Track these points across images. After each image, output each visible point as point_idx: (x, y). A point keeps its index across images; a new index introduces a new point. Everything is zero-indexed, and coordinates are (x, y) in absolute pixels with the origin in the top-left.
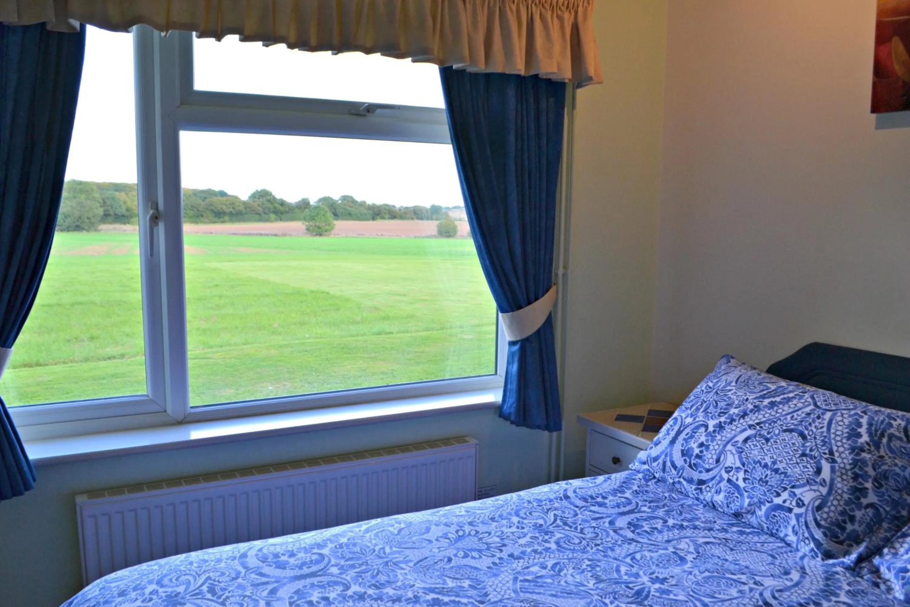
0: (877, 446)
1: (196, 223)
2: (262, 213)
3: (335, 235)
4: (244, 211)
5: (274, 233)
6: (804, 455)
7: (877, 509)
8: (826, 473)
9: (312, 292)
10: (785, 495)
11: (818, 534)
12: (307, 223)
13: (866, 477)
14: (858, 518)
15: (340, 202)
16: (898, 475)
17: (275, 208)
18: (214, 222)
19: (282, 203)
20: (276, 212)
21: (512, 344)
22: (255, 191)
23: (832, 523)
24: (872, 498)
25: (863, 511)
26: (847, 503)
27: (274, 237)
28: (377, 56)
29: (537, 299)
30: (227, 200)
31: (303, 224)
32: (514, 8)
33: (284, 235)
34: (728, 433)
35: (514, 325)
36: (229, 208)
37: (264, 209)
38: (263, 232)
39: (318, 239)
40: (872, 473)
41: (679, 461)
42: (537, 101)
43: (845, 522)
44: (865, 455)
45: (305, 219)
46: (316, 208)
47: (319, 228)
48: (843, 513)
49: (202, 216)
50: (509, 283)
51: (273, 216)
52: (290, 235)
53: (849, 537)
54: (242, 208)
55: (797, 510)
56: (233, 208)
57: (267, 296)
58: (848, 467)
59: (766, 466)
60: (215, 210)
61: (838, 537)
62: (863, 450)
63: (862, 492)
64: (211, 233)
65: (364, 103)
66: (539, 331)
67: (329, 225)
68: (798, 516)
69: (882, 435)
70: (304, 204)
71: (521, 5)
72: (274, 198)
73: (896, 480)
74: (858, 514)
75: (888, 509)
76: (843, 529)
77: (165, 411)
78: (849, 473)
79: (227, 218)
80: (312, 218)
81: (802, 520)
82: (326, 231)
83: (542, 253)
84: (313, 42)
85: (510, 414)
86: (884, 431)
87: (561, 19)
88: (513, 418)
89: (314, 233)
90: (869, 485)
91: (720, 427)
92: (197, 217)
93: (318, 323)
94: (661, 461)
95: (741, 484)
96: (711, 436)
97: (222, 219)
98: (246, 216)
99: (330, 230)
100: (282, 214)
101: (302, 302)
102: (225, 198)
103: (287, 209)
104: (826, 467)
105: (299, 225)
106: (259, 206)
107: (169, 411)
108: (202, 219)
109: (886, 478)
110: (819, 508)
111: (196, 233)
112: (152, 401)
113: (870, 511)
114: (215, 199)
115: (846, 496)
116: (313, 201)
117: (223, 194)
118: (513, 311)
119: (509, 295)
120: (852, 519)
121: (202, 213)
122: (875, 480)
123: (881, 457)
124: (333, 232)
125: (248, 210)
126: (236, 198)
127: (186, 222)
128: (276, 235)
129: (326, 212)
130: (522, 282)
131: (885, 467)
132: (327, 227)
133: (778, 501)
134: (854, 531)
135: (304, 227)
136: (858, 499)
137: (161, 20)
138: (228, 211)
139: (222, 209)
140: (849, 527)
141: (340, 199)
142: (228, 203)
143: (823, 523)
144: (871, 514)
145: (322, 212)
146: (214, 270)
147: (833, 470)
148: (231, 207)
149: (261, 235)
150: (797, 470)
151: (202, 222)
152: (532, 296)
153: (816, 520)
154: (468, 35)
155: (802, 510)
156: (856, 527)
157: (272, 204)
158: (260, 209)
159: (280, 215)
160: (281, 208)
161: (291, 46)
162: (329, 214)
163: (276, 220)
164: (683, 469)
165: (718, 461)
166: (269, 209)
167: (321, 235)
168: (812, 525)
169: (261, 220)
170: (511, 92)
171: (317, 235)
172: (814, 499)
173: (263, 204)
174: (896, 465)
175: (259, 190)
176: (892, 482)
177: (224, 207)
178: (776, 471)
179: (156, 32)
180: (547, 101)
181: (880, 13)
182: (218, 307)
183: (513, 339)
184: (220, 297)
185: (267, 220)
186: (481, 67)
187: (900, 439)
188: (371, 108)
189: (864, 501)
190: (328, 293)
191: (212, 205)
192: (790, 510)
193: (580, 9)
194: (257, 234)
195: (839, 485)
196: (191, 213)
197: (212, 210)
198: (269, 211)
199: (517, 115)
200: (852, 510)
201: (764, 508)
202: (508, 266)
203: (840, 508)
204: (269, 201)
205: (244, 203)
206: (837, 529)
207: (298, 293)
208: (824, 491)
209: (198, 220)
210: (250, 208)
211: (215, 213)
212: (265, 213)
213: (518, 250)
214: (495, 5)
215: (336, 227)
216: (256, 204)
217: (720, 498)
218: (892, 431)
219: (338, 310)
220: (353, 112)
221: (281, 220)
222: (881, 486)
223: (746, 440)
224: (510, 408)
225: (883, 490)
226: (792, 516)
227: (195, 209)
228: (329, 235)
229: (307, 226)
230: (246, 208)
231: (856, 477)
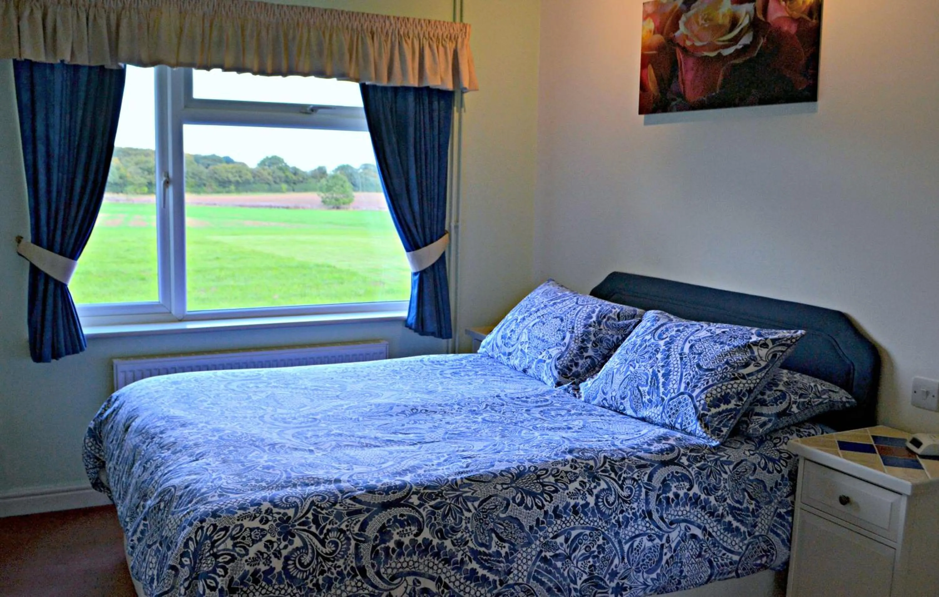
0: (600, 323)
1: (198, 192)
2: (272, 183)
3: (354, 208)
4: (252, 180)
5: (285, 205)
6: (559, 330)
7: (593, 360)
8: (567, 340)
9: (318, 266)
10: (544, 353)
11: (555, 373)
12: (322, 194)
13: (589, 340)
14: (580, 364)
15: (361, 171)
16: (609, 340)
17: (287, 177)
18: (218, 192)
19: (296, 172)
20: (287, 182)
21: (415, 274)
22: (265, 157)
23: (564, 367)
24: (590, 353)
25: (584, 360)
26: (575, 356)
27: (285, 211)
28: (312, 78)
29: (432, 242)
30: (232, 168)
31: (319, 195)
32: (410, 42)
33: (297, 207)
34: (526, 323)
35: (415, 261)
36: (235, 176)
37: (275, 178)
38: (273, 204)
39: (335, 213)
40: (593, 338)
41: (500, 343)
42: (431, 103)
43: (572, 366)
44: (591, 329)
45: (321, 190)
46: (333, 177)
47: (337, 200)
48: (572, 361)
49: (205, 185)
50: (410, 231)
51: (284, 186)
52: (303, 208)
53: (574, 375)
54: (250, 177)
55: (548, 361)
56: (240, 177)
57: (271, 268)
58: (580, 335)
59: (539, 339)
60: (220, 178)
61: (566, 374)
62: (590, 326)
63: (585, 349)
64: (215, 204)
65: (309, 105)
66: (433, 265)
67: (347, 197)
68: (548, 364)
69: (604, 317)
70: (321, 173)
71: (415, 40)
72: (286, 166)
73: (607, 343)
74: (581, 362)
75: (600, 359)
76: (570, 370)
77: (170, 313)
78: (580, 339)
79: (233, 187)
80: (329, 189)
81: (549, 366)
82: (344, 204)
83: (435, 210)
84: (269, 70)
85: (412, 324)
86: (606, 315)
87: (445, 47)
88: (413, 327)
89: (331, 206)
90: (589, 345)
91: (524, 319)
92: (199, 186)
93: (319, 295)
94: (491, 344)
95: (526, 351)
96: (518, 325)
97: (227, 189)
98: (254, 186)
99: (349, 203)
100: (294, 183)
101: (305, 275)
102: (231, 165)
103: (301, 179)
104: (568, 335)
105: (314, 196)
106: (269, 174)
107: (173, 312)
108: (204, 188)
109: (601, 342)
110: (559, 359)
111: (198, 204)
112: (162, 305)
113: (589, 361)
114: (220, 167)
115: (575, 352)
116: (330, 171)
117: (228, 160)
118: (413, 250)
119: (410, 239)
120: (577, 365)
121: (205, 182)
122: (594, 342)
123: (601, 330)
124: (351, 204)
125: (257, 178)
126: (244, 165)
127: (187, 191)
128: (287, 208)
129: (344, 182)
130: (420, 230)
131: (601, 335)
132: (346, 200)
133: (540, 357)
134: (577, 371)
135: (320, 199)
136: (582, 353)
137: (173, 61)
138: (233, 179)
139: (227, 178)
140: (574, 369)
141: (361, 168)
142: (234, 171)
143: (559, 367)
144: (589, 362)
145: (340, 183)
146: (217, 243)
147: (571, 337)
148: (237, 175)
149: (271, 207)
150: (553, 339)
151: (205, 192)
152: (428, 240)
153: (555, 366)
154: (375, 63)
155: (550, 361)
156: (579, 369)
157: (284, 172)
158: (270, 178)
159: (292, 185)
160: (294, 178)
161: (255, 73)
162: (348, 185)
163: (288, 190)
164: (501, 347)
165: (518, 339)
166: (280, 178)
167: (338, 208)
168: (553, 368)
169: (271, 190)
170: (411, 98)
171: (333, 208)
172: (557, 354)
173: (274, 173)
174: (608, 334)
175: (270, 156)
176: (605, 344)
177: (230, 176)
178: (543, 341)
179: (169, 69)
180: (439, 103)
181: (644, 48)
182: (219, 279)
183: (415, 271)
184: (221, 269)
185: (279, 191)
186: (384, 83)
187: (614, 319)
188: (314, 109)
189: (585, 355)
190: (334, 267)
191: (216, 173)
192: (545, 361)
193: (460, 40)
194: (266, 207)
195: (573, 346)
196: (192, 181)
197: (216, 179)
198: (281, 181)
199: (416, 114)
200: (577, 359)
201: (535, 363)
202: (409, 218)
203: (570, 358)
204: (281, 169)
205: (252, 171)
206: (566, 370)
207: (302, 266)
208: (564, 349)
209: (199, 189)
210: (259, 177)
211: (220, 182)
212: (275, 182)
213: (417, 208)
214: (395, 40)
215: (355, 199)
216: (265, 173)
217: (517, 362)
218: (611, 315)
219: (342, 283)
220: (304, 111)
221: (294, 190)
222: (597, 345)
223: (533, 326)
224: (412, 320)
225: (598, 348)
226: (545, 364)
227: (197, 178)
228: (347, 209)
229: (322, 197)
230: (254, 177)
231: (583, 341)
